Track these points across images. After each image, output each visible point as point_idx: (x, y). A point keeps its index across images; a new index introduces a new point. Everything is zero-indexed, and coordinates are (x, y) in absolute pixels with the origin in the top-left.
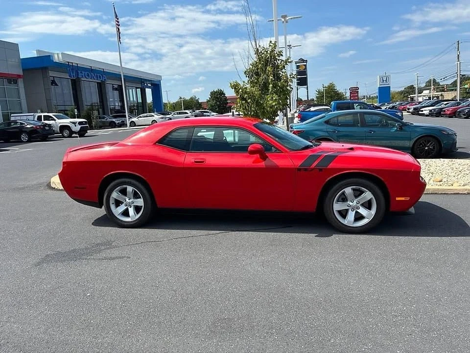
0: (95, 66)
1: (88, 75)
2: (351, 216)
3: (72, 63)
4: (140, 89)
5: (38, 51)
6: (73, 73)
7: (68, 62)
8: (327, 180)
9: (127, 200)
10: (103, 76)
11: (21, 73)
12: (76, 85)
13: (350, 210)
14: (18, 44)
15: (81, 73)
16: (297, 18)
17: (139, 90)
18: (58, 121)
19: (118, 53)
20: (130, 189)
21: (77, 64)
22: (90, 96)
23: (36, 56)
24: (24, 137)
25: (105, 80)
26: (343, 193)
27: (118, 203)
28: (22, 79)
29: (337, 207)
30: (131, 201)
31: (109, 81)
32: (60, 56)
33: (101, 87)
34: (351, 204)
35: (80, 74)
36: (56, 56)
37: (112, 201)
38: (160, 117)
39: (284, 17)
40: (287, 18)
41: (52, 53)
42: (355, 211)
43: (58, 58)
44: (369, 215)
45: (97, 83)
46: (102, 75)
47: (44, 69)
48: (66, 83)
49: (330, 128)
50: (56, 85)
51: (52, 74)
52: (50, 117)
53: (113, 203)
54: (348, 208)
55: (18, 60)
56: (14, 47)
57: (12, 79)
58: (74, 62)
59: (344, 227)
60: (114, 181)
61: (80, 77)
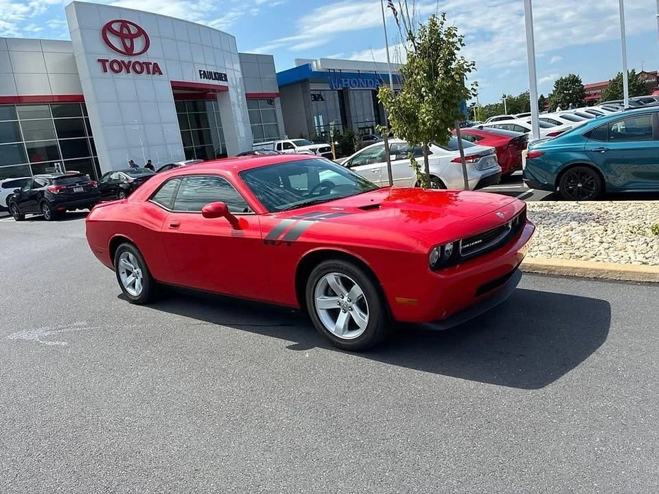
0: (362, 69)
1: (356, 83)
3: (334, 70)
5: (297, 60)
6: (335, 82)
7: (329, 70)
9: (134, 269)
10: (374, 81)
12: (343, 96)
13: (341, 311)
14: (272, 56)
15: (346, 81)
18: (298, 148)
19: (385, 49)
20: (131, 256)
21: (340, 70)
22: (362, 110)
23: (295, 67)
25: (377, 86)
26: (327, 283)
27: (128, 273)
28: (279, 98)
32: (319, 63)
34: (341, 300)
35: (344, 83)
36: (314, 63)
41: (309, 60)
42: (347, 313)
43: (316, 67)
44: (362, 320)
45: (372, 90)
46: (373, 79)
47: (304, 82)
48: (332, 96)
49: (593, 145)
50: (322, 100)
51: (313, 87)
52: (290, 144)
53: (123, 273)
54: (338, 307)
55: (275, 76)
56: (268, 60)
57: (269, 98)
58: (337, 67)
59: (331, 337)
60: (119, 245)
61: (344, 86)
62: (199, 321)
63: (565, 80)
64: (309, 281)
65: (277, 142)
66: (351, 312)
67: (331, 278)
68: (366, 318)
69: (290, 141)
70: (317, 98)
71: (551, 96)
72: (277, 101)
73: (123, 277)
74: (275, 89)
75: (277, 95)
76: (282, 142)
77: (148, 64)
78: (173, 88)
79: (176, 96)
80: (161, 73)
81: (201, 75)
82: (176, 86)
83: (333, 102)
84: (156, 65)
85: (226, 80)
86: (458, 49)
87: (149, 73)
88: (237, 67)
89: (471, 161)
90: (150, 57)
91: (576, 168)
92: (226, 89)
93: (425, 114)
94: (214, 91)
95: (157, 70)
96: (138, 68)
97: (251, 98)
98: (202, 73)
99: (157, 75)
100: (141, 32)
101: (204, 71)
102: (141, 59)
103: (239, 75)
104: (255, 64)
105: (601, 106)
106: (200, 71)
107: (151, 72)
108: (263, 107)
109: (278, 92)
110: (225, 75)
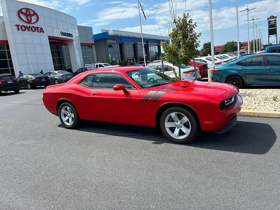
0: (130, 35)
1: (127, 41)
2: (177, 131)
3: (118, 35)
4: (157, 46)
5: (102, 30)
6: (118, 40)
7: (116, 35)
8: (160, 106)
9: (68, 114)
10: (135, 41)
12: (121, 46)
13: (176, 128)
15: (123, 40)
17: (157, 47)
18: (105, 67)
21: (121, 35)
22: (129, 53)
23: (101, 33)
25: (136, 42)
26: (171, 117)
29: (168, 125)
30: (70, 114)
31: (138, 43)
32: (112, 31)
33: (135, 47)
34: (176, 123)
35: (122, 40)
36: (110, 32)
37: (62, 114)
41: (108, 30)
42: (179, 129)
45: (133, 44)
46: (134, 40)
47: (105, 39)
48: (116, 46)
50: (112, 47)
51: (109, 41)
52: (102, 65)
54: (175, 126)
55: (92, 36)
56: (90, 29)
57: (90, 46)
58: (119, 34)
59: (172, 138)
60: (62, 103)
61: (122, 42)
62: (105, 135)
63: (207, 44)
64: (162, 116)
65: (96, 64)
66: (181, 128)
67: (173, 115)
68: (189, 131)
69: (102, 64)
70: (110, 46)
71: (202, 50)
72: (93, 47)
73: (63, 117)
74: (93, 42)
75: (93, 44)
76: (98, 64)
77: (38, 28)
78: (49, 39)
79: (50, 43)
80: (44, 32)
81: (61, 34)
82: (50, 38)
83: (117, 48)
84: (41, 29)
85: (72, 37)
86: (194, 28)
87: (38, 32)
88: (77, 31)
89: (191, 73)
90: (39, 25)
91: (234, 76)
92: (72, 41)
93: (182, 52)
94: (67, 41)
95: (42, 30)
96: (33, 29)
97: (82, 45)
98: (62, 33)
99: (42, 33)
100: (35, 14)
101: (63, 32)
102: (35, 25)
103: (78, 35)
104: (85, 30)
105: (228, 54)
106: (61, 32)
107: (39, 32)
108: (87, 49)
109: (94, 43)
110: (72, 35)
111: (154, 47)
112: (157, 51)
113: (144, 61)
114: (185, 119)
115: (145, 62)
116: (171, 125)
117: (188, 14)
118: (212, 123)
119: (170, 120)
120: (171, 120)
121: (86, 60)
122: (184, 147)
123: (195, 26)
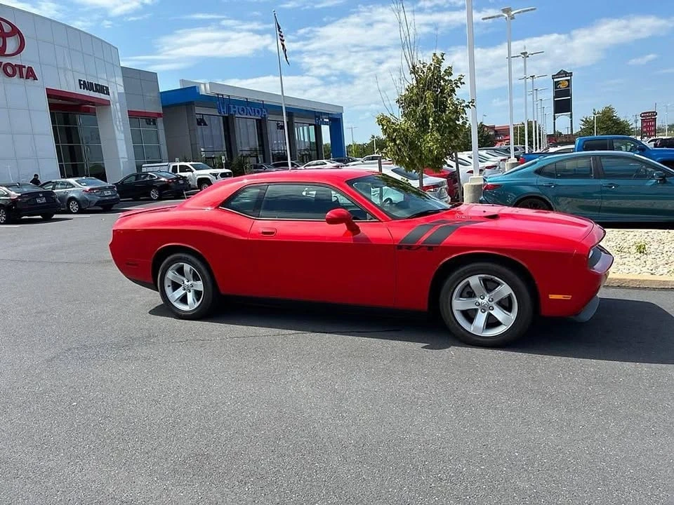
0: (251, 98)
1: (243, 111)
2: (481, 319)
3: (223, 95)
4: (313, 126)
5: (182, 81)
6: (224, 109)
7: (218, 94)
8: (442, 263)
9: (185, 282)
10: (262, 111)
11: (160, 110)
12: (228, 124)
13: (479, 311)
14: (156, 74)
15: (234, 108)
16: (528, 10)
17: (312, 128)
18: (196, 172)
19: (279, 78)
20: (187, 267)
21: (229, 96)
22: (246, 138)
23: (179, 88)
24: (154, 194)
25: (265, 115)
26: (468, 285)
27: (176, 286)
28: (162, 118)
29: (459, 304)
30: (190, 283)
31: (270, 117)
32: (208, 86)
33: (261, 125)
34: (480, 301)
35: (232, 109)
36: (203, 87)
37: (167, 283)
38: (335, 165)
39: (507, 11)
40: (513, 13)
41: (197, 83)
42: (486, 313)
43: (204, 90)
44: (507, 319)
45: (257, 120)
46: (261, 109)
47: (189, 105)
48: (216, 122)
49: (543, 181)
50: (205, 124)
51: (198, 110)
52: (187, 167)
53: (169, 286)
54: (477, 307)
55: (155, 94)
56: (152, 77)
57: (150, 119)
58: (226, 93)
59: (469, 335)
60: (169, 255)
61: (232, 112)
64: (447, 283)
65: (173, 164)
66: (491, 312)
67: (474, 281)
68: (513, 316)
69: (188, 164)
70: (201, 122)
72: (160, 121)
73: (169, 290)
75: (159, 115)
76: (178, 164)
77: (21, 67)
78: (49, 96)
79: (52, 106)
80: (35, 79)
81: (80, 84)
82: (51, 94)
83: (217, 128)
84: (30, 70)
85: (108, 94)
86: (458, 87)
87: (21, 76)
88: (120, 80)
89: (432, 190)
90: (23, 59)
91: (531, 199)
92: (106, 104)
94: (93, 104)
95: (30, 74)
96: (9, 70)
97: (133, 115)
98: (82, 82)
99: (30, 81)
100: (15, 31)
101: (84, 81)
102: (14, 61)
103: (122, 90)
104: (139, 79)
106: (80, 81)
107: (24, 76)
108: (145, 128)
109: (162, 112)
110: (107, 88)
111: (305, 128)
112: (313, 139)
113: (287, 160)
114: (505, 290)
115: (290, 165)
116: (466, 304)
117: (442, 56)
118: (569, 297)
119: (465, 294)
120: (469, 293)
121: (142, 153)
122: (501, 353)
123: (459, 84)
